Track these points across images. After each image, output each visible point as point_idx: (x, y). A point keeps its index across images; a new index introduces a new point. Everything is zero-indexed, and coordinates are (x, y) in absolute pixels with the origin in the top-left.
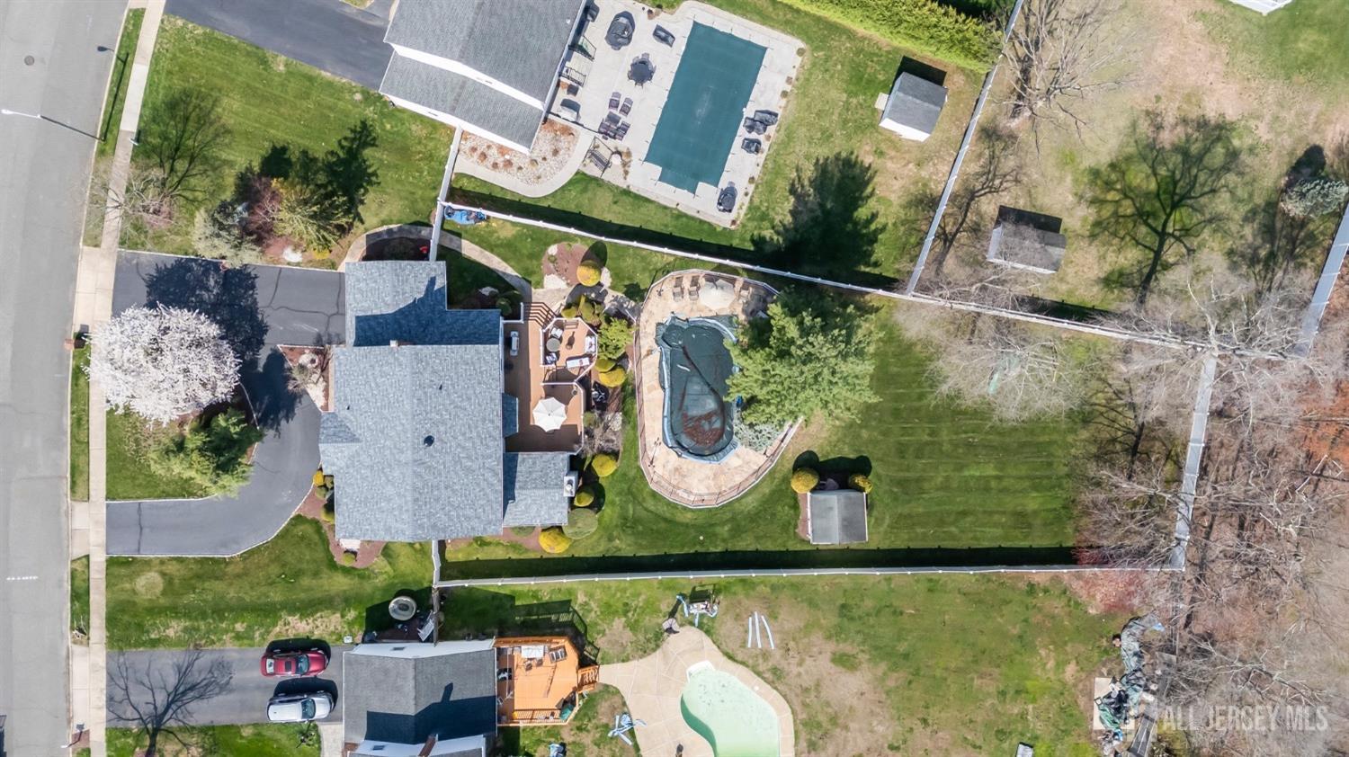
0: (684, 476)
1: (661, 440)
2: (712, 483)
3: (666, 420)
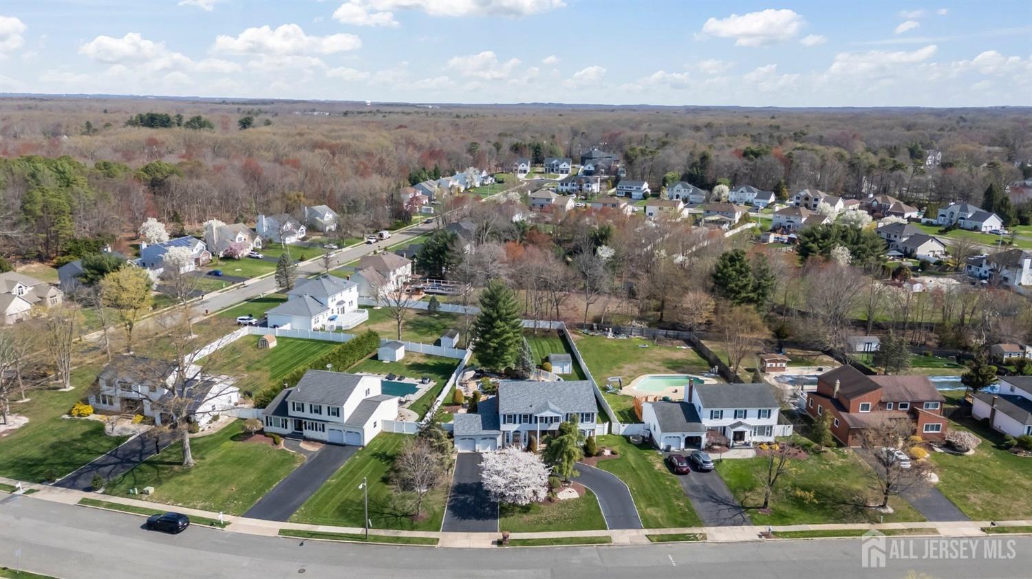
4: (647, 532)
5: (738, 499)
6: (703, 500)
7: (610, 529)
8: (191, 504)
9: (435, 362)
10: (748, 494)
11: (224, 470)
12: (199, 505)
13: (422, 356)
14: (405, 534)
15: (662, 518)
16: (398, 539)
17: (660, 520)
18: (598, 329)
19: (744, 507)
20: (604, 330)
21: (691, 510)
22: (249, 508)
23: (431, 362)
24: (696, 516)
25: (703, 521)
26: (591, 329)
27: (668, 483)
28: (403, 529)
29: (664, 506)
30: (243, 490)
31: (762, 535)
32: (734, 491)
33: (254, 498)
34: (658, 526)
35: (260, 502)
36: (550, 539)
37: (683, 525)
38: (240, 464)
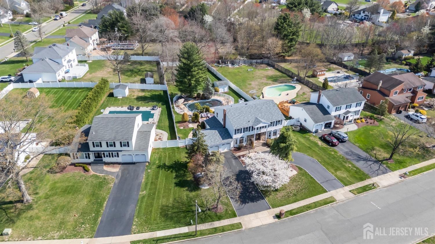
4: (348, 188)
5: (373, 156)
6: (358, 161)
7: (329, 191)
8: (49, 236)
9: (149, 94)
10: (375, 152)
11: (59, 200)
12: (56, 235)
13: (139, 91)
14: (217, 224)
15: (348, 177)
16: (215, 230)
17: (348, 179)
18: (222, 63)
19: (380, 161)
20: (226, 63)
21: (357, 168)
22: (96, 229)
23: (147, 94)
24: (363, 172)
25: (367, 175)
26: (219, 63)
27: (333, 153)
28: (213, 221)
29: (343, 169)
30: (83, 214)
31: (401, 176)
32: (367, 152)
33: (96, 219)
34: (351, 183)
35: (101, 221)
36: (304, 207)
37: (362, 179)
38: (69, 193)
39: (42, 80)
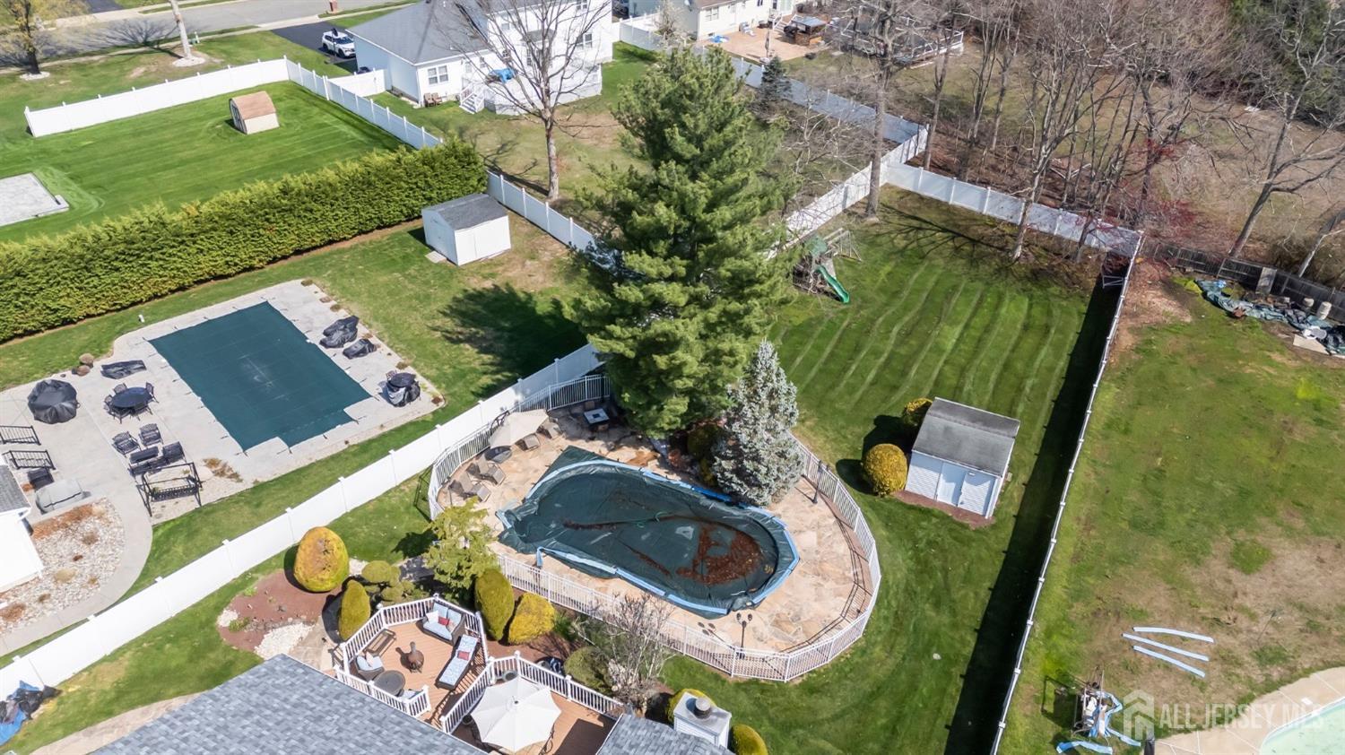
0: (797, 618)
1: (706, 622)
2: (829, 585)
3: (671, 597)
18: (1276, 290)
20: (1298, 305)
26: (1248, 283)
39: (388, 79)
